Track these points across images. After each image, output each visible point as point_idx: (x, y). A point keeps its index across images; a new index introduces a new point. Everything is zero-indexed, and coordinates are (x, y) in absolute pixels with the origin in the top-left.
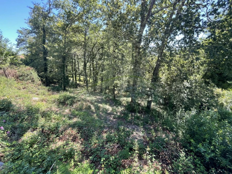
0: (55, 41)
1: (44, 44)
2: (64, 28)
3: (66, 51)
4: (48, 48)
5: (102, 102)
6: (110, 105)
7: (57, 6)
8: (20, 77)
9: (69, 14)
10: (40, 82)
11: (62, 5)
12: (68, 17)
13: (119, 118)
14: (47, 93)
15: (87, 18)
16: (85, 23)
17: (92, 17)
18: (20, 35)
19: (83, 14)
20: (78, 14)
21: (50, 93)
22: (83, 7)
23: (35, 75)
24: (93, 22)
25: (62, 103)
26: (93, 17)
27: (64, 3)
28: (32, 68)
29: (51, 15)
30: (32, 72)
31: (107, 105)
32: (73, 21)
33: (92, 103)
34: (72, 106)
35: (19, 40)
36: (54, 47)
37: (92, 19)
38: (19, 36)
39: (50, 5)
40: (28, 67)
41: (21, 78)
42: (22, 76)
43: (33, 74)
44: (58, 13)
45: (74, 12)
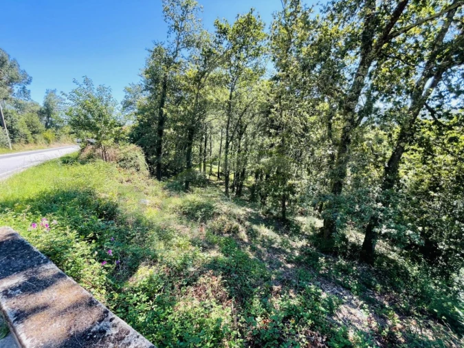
0: (179, 101)
1: (163, 107)
2: (197, 80)
3: (196, 118)
4: (169, 114)
5: (257, 220)
6: (276, 230)
7: (188, 44)
8: (120, 161)
9: (208, 54)
10: (147, 172)
11: (197, 41)
12: (205, 61)
13: (298, 262)
14: (160, 193)
15: (239, 58)
16: (232, 69)
17: (247, 57)
18: (128, 94)
19: (232, 52)
20: (224, 53)
21: (166, 192)
22: (235, 40)
23: (142, 160)
24: (248, 65)
25: (186, 214)
26: (250, 55)
27: (200, 38)
28: (140, 148)
29: (178, 60)
30: (138, 155)
31: (269, 228)
32: (213, 66)
33: (240, 221)
34: (205, 223)
35: (126, 102)
36: (177, 111)
37: (247, 59)
38: (125, 97)
39: (179, 43)
40: (133, 146)
41: (122, 163)
42: (123, 160)
43: (139, 157)
44: (190, 55)
45: (216, 51)
